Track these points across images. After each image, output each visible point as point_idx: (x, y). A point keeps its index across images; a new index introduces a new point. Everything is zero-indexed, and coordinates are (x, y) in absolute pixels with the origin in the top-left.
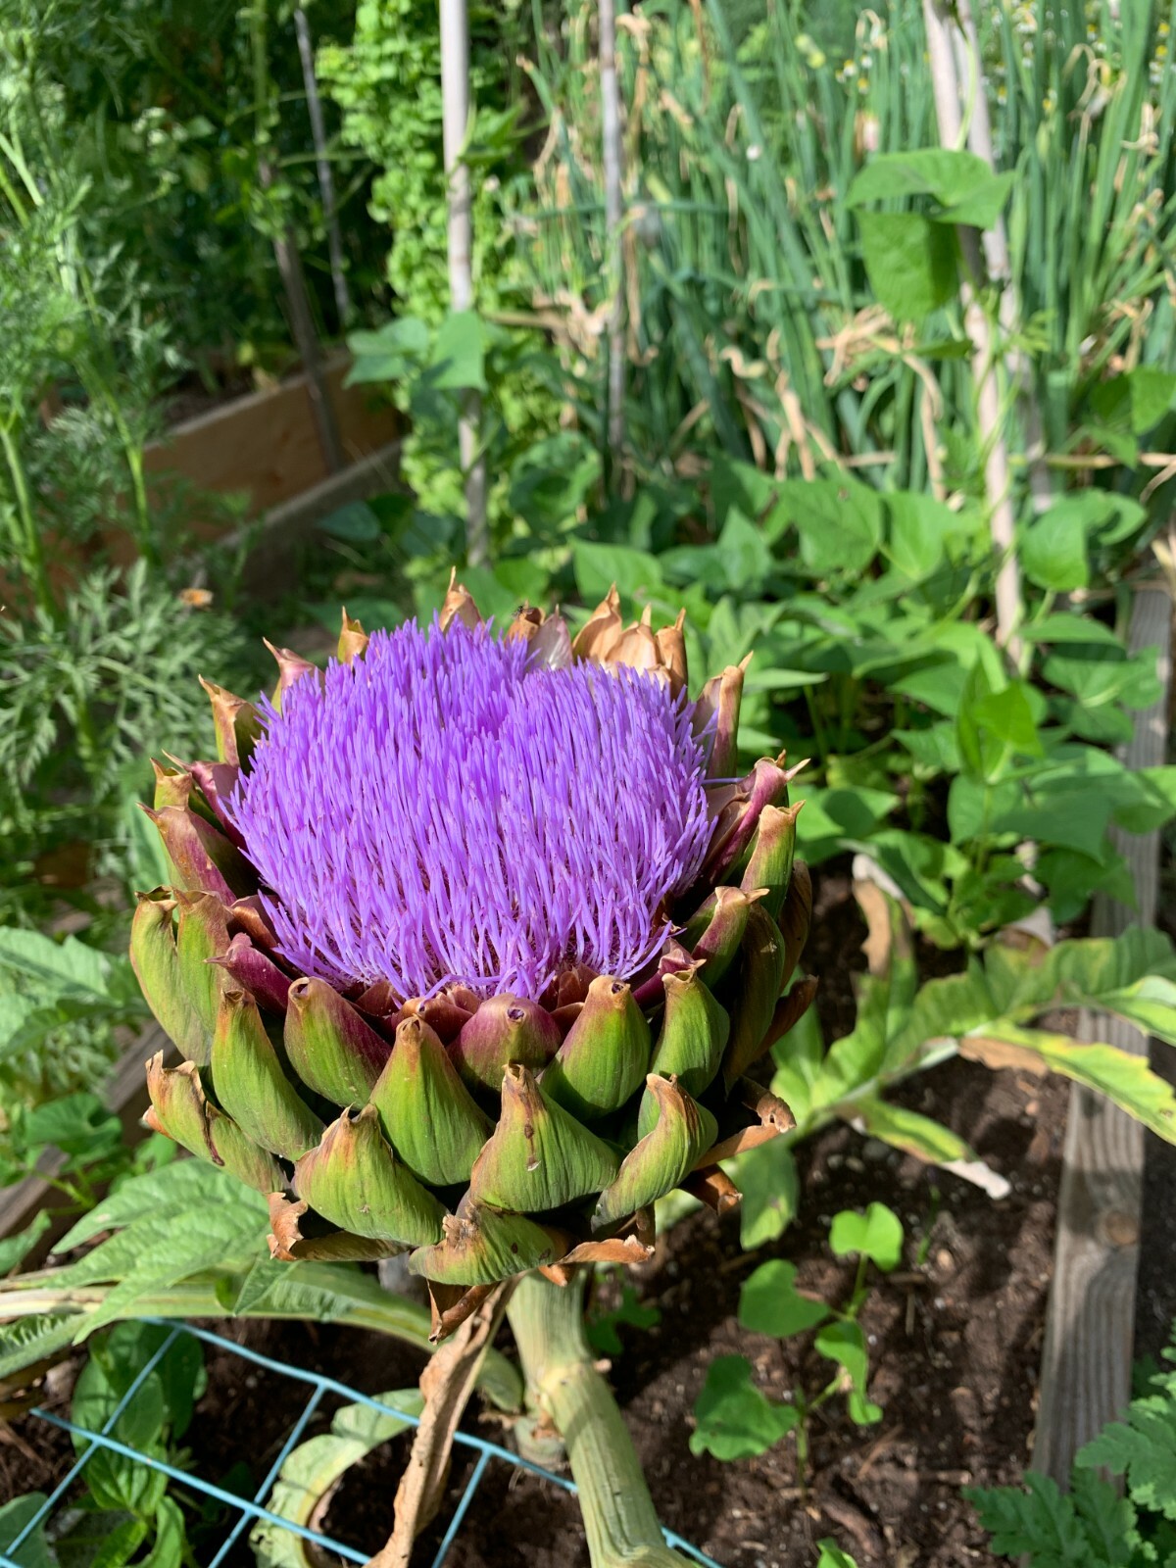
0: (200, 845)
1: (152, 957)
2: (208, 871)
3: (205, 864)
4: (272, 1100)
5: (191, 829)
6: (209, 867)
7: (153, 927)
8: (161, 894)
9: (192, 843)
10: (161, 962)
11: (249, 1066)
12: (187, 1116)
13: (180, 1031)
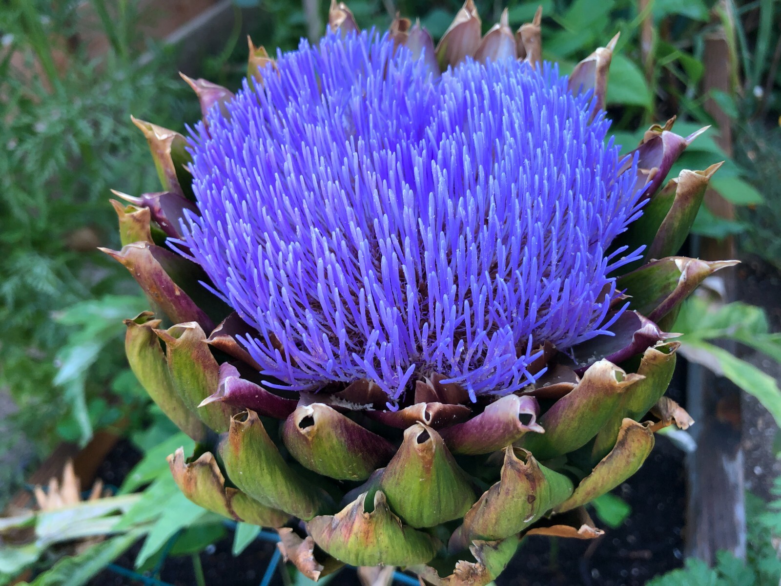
0: (165, 275)
1: (148, 370)
2: (177, 297)
3: (173, 291)
4: (284, 489)
5: (156, 263)
6: (178, 293)
7: (143, 346)
8: (145, 318)
9: (158, 275)
10: (156, 372)
11: (262, 469)
12: (211, 497)
13: (183, 421)
